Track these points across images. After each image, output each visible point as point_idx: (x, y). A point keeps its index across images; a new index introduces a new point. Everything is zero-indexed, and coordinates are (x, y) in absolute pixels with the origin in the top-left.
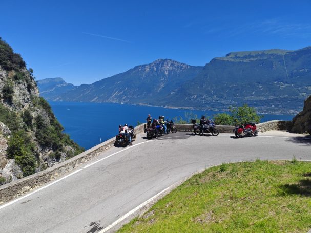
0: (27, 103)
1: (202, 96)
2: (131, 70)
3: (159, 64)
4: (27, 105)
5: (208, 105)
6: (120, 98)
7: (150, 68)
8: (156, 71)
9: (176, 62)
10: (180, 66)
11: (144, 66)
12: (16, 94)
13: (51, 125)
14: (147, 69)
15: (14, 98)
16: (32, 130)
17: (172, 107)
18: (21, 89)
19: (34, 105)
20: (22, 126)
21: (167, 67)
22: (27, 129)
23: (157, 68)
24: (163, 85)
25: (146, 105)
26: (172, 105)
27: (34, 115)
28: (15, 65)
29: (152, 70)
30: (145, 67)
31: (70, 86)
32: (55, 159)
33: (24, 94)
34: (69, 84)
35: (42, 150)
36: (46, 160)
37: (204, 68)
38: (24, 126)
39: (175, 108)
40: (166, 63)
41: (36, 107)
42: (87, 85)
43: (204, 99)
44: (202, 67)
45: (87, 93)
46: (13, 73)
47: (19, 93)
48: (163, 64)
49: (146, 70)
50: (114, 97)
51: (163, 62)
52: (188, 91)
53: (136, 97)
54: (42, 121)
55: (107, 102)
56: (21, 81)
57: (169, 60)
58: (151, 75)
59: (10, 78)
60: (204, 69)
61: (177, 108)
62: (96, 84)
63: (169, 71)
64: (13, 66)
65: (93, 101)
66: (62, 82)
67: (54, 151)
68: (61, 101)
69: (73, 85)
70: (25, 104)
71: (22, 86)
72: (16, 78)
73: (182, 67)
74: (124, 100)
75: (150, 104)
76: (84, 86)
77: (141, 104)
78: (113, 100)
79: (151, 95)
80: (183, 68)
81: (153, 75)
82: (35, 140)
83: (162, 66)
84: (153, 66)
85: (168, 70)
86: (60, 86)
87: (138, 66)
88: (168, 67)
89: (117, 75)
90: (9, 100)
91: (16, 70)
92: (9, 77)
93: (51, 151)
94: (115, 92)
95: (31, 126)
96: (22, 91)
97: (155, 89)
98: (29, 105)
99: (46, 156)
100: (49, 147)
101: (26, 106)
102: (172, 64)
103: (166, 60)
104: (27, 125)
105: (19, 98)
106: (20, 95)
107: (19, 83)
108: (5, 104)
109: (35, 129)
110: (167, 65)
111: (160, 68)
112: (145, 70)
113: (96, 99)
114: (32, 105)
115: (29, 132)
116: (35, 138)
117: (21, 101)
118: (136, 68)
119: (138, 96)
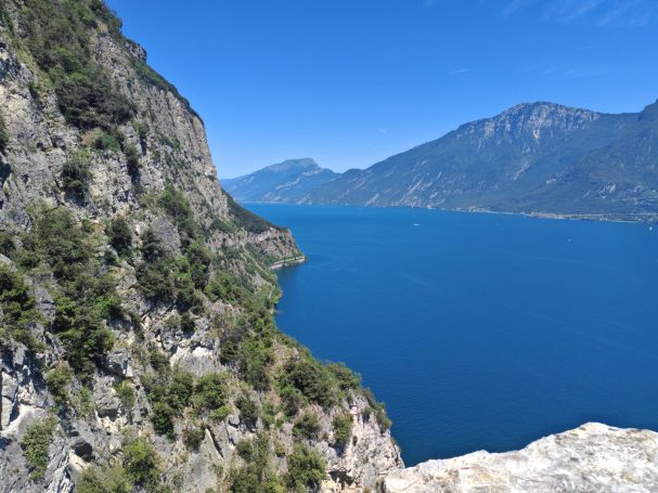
0: (126, 200)
1: (629, 186)
2: (452, 134)
3: (520, 115)
4: (126, 206)
5: (648, 208)
6: (425, 195)
7: (496, 127)
8: (511, 133)
9: (561, 107)
10: (574, 117)
11: (482, 123)
12: (98, 180)
13: (184, 253)
14: (489, 129)
15: (95, 191)
16: (131, 263)
17: (549, 216)
18: (109, 169)
19: (144, 206)
20: (102, 254)
21: (539, 121)
22: (118, 259)
23: (514, 126)
24: (526, 165)
25: (484, 210)
26: (549, 211)
27: (139, 228)
28: (102, 116)
29: (500, 130)
30: (483, 126)
31: (327, 173)
32: (180, 331)
33: (116, 182)
34: (325, 170)
35: (151, 310)
36: (159, 332)
37: (640, 116)
38: (108, 253)
39: (555, 216)
40: (535, 112)
41: (147, 212)
42: (358, 170)
43: (638, 194)
44: (633, 114)
45: (358, 186)
46: (96, 134)
47: (106, 179)
48: (530, 114)
49: (487, 133)
50: (414, 194)
51: (528, 110)
52: (592, 175)
53: (460, 192)
54: (153, 244)
55: (397, 204)
56: (110, 152)
57: (544, 103)
58: (499, 142)
59: (85, 146)
60: (639, 119)
61: (561, 217)
62: (376, 167)
63: (544, 131)
64: (98, 118)
65: (369, 202)
66: (313, 166)
67: (181, 312)
68: (310, 203)
69: (331, 172)
70: (118, 205)
71: (114, 164)
72: (99, 145)
73: (579, 117)
74: (434, 200)
75: (492, 209)
76: (353, 173)
77: (473, 209)
78: (410, 200)
79: (496, 187)
80: (581, 121)
81: (503, 141)
82: (133, 286)
83: (526, 119)
84: (504, 122)
85: (542, 128)
86: (308, 174)
87: (468, 124)
88: (541, 121)
89: (421, 146)
90: (78, 194)
91: (105, 128)
92: (83, 143)
93: (174, 312)
94: (415, 183)
95: (128, 254)
96: (113, 174)
97: (507, 174)
98: (131, 207)
99: (159, 325)
100: (166, 303)
101: (123, 209)
102: (552, 113)
103: (537, 104)
104: (119, 250)
105: (105, 191)
106: (107, 183)
107: (107, 157)
108: (67, 204)
109: (139, 260)
110: (539, 116)
111: (520, 124)
112: (484, 132)
113: (375, 198)
114: (136, 205)
115: (120, 267)
116: (135, 282)
117: (111, 198)
118: (464, 128)
119: (464, 190)
